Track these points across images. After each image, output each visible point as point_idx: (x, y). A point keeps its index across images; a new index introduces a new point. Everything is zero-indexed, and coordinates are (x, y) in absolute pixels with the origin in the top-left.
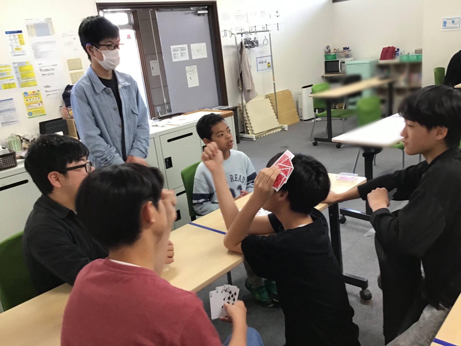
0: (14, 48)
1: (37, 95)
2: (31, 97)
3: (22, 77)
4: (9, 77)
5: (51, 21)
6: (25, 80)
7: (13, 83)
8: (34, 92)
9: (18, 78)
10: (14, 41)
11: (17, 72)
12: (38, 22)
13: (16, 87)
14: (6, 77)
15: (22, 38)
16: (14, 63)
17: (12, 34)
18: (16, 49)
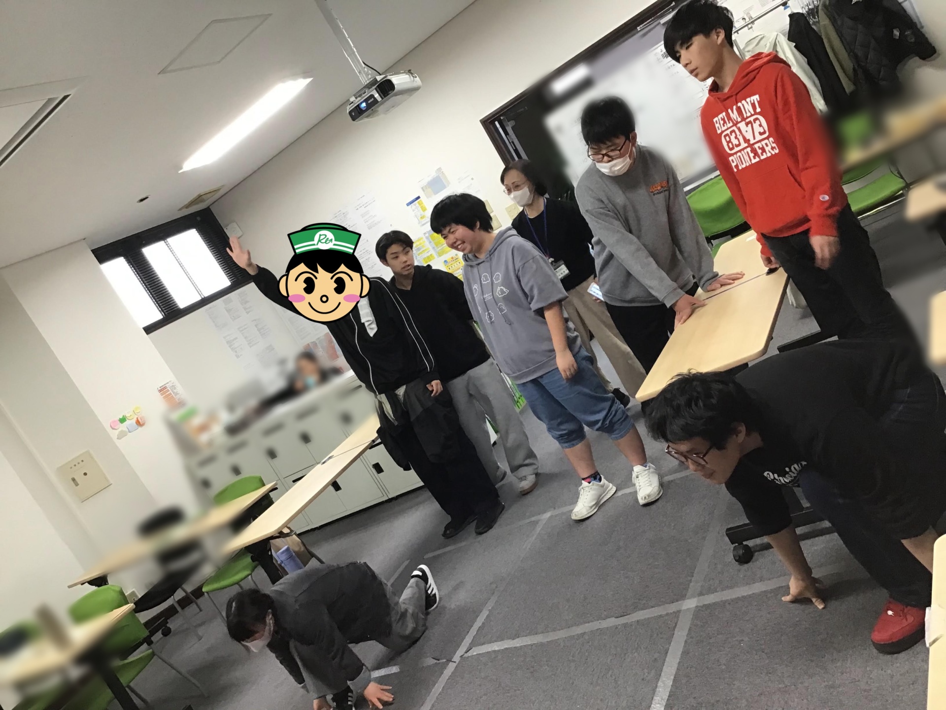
0: (419, 218)
1: (457, 260)
2: (452, 264)
3: (437, 246)
4: (426, 250)
5: (442, 171)
6: (440, 248)
7: (431, 255)
8: (452, 258)
9: (434, 248)
10: (417, 210)
11: (430, 242)
12: (429, 179)
13: (434, 258)
14: (423, 251)
15: (422, 203)
16: (425, 233)
17: (411, 205)
18: (421, 218)
